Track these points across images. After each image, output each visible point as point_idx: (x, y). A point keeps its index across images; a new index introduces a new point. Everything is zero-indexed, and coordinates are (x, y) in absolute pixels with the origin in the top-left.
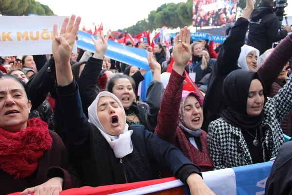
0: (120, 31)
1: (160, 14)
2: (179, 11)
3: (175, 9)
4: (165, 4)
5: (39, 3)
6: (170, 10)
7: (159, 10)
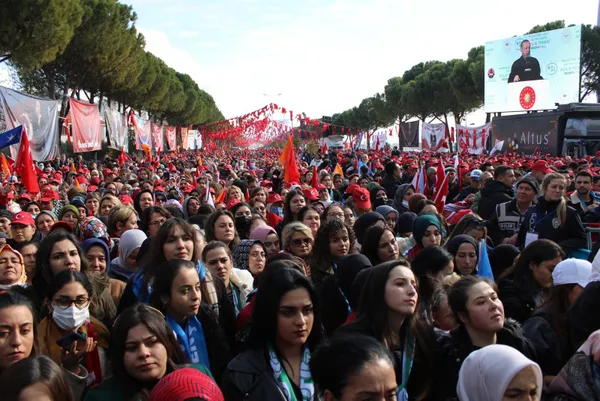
0: (325, 119)
1: (412, 85)
2: (452, 79)
3: (444, 75)
4: (421, 65)
5: (172, 70)
6: (431, 77)
7: (409, 76)
